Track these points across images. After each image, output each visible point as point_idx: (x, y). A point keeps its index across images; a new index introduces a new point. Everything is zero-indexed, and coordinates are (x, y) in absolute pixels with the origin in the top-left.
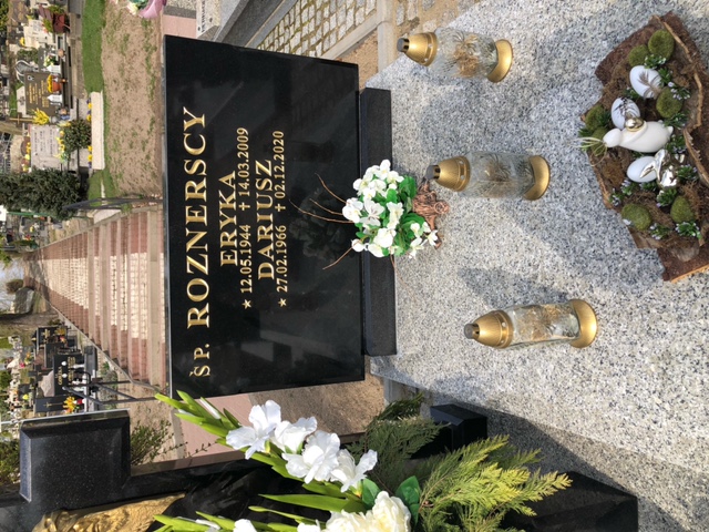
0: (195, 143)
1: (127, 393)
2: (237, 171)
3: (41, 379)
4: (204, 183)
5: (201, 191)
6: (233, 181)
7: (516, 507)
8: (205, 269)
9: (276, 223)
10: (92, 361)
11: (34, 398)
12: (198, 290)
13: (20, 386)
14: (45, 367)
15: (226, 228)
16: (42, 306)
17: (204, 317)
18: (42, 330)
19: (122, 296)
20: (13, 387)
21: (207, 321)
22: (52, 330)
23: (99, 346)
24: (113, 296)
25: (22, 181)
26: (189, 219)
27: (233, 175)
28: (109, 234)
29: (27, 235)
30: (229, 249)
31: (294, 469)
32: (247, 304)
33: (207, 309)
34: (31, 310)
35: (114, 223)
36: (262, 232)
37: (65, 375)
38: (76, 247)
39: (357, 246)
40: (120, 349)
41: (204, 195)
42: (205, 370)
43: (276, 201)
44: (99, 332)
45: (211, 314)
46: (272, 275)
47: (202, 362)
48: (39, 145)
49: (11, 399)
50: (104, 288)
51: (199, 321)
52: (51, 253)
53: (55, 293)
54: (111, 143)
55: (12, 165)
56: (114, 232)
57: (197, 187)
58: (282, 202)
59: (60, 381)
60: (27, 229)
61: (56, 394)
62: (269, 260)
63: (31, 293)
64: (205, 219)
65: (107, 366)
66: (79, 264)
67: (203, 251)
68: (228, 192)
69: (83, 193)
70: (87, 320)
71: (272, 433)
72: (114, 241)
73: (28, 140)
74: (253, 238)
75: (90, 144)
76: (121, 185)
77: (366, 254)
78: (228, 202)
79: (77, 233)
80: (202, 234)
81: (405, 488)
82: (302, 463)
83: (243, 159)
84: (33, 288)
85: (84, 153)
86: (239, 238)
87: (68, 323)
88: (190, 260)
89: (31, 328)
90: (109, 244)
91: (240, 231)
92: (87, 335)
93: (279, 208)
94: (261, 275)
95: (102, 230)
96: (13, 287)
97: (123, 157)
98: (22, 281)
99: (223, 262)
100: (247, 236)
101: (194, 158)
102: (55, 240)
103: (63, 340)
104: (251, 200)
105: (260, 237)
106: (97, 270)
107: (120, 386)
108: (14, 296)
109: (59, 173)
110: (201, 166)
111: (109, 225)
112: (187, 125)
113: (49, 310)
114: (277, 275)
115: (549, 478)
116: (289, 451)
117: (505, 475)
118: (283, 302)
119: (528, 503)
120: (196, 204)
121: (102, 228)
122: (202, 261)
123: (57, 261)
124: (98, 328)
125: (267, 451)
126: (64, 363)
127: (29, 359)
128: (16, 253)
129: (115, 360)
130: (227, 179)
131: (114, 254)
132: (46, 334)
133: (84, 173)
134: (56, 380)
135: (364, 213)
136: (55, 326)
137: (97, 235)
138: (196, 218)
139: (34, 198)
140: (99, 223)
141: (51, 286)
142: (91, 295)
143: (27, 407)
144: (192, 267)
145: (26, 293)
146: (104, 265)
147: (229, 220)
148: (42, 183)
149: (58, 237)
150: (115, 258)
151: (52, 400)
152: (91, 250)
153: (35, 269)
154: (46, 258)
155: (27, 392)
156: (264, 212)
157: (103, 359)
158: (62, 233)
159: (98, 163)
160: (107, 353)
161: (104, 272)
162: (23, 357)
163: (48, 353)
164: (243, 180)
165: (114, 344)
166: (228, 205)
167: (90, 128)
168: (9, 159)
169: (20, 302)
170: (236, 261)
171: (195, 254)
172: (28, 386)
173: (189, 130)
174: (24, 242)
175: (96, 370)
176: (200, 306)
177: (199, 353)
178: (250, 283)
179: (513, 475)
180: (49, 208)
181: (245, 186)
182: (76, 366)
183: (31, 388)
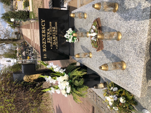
0: (43, 25)
1: (39, 56)
2: (50, 28)
3: (23, 52)
4: (45, 31)
5: (44, 32)
6: (49, 30)
7: (80, 76)
8: (45, 43)
9: (56, 36)
10: (32, 50)
11: (22, 56)
12: (44, 46)
13: (19, 53)
14: (23, 50)
15: (48, 37)
16: (22, 37)
17: (45, 50)
18: (22, 43)
19: (37, 38)
20: (18, 53)
21: (46, 51)
22: (24, 43)
23: (33, 47)
24: (35, 38)
25: (16, 13)
26: (43, 36)
27: (49, 29)
28: (34, 25)
29: (18, 23)
30: (49, 40)
31: (55, 70)
32: (52, 48)
33: (46, 49)
34: (20, 38)
35: (35, 23)
36: (54, 38)
37: (27, 52)
38: (28, 27)
39: (67, 41)
40: (37, 48)
41: (45, 32)
42: (46, 57)
43: (56, 33)
44: (33, 44)
45: (46, 50)
46: (55, 44)
47: (45, 56)
48: (19, 5)
49: (17, 56)
50: (34, 36)
51: (45, 51)
52: (23, 27)
53: (24, 35)
54: (33, 6)
55: (14, 7)
56: (35, 24)
57: (44, 31)
58: (57, 33)
59: (26, 53)
60: (18, 21)
61: (26, 55)
62: (55, 42)
63: (19, 35)
64: (45, 36)
65: (35, 51)
66: (28, 30)
67: (45, 41)
68: (48, 32)
69: (28, 16)
70: (31, 42)
71: (52, 66)
72: (35, 26)
73: (16, 2)
74: (52, 39)
75: (29, 6)
76: (36, 15)
77: (68, 42)
78: (48, 33)
79: (28, 24)
80: (45, 38)
81: (69, 74)
82: (56, 70)
83: (50, 27)
84: (20, 34)
85: (28, 7)
86: (50, 39)
87: (27, 42)
88: (43, 42)
89: (20, 42)
90: (34, 27)
91: (50, 38)
92: (31, 45)
93: (56, 34)
94: (53, 44)
95: (33, 24)
96: (16, 33)
97: (36, 10)
98: (17, 32)
99: (48, 42)
100: (51, 38)
101: (43, 27)
102: (23, 24)
103: (26, 45)
104: (52, 33)
105: (53, 38)
106: (32, 32)
107: (37, 55)
108: (16, 35)
109: (23, 12)
110: (44, 28)
111: (34, 23)
112: (42, 22)
113: (23, 39)
114: (56, 44)
115: (84, 73)
116: (54, 68)
117: (79, 72)
118: (57, 48)
119: (82, 76)
120: (44, 34)
121: (32, 23)
122: (45, 42)
123: (24, 29)
124: (33, 43)
125: (52, 68)
126: (27, 50)
127: (20, 48)
128: (16, 26)
129: (36, 50)
130: (48, 30)
131: (35, 29)
132: (23, 44)
133: (28, 12)
134: (25, 53)
135: (67, 36)
136: (25, 42)
137: (32, 25)
138: (44, 36)
139: (19, 17)
140: (32, 22)
141: (23, 34)
142: (31, 37)
143: (20, 57)
144: (43, 43)
145: (18, 35)
146: (33, 31)
147: (49, 36)
148: (20, 14)
149: (24, 24)
150: (35, 30)
151: (25, 57)
152: (31, 28)
153: (20, 30)
154: (22, 28)
155: (20, 55)
156: (54, 35)
157: (34, 50)
158: (25, 23)
159: (31, 10)
160: (35, 48)
161: (33, 32)
162: (19, 48)
163: (24, 47)
164: (51, 30)
165: (36, 47)
166: (48, 34)
167: (29, 2)
168: (13, 6)
169: (17, 37)
170: (50, 42)
171: (44, 41)
172: (20, 53)
173: (42, 23)
174: (17, 24)
175: (33, 51)
176: (45, 48)
177: (45, 55)
178: (52, 45)
179: (80, 72)
180: (22, 19)
181: (51, 31)
182: (29, 51)
183: (21, 54)
